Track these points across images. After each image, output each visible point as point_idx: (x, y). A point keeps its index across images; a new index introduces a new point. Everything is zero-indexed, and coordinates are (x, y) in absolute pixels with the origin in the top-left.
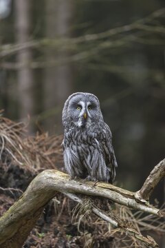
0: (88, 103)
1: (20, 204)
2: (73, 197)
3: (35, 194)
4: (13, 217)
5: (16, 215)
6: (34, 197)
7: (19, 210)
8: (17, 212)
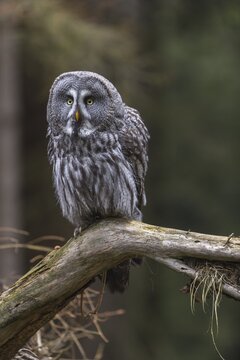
0: (84, 93)
1: (40, 283)
2: (177, 266)
3: (84, 263)
4: (20, 309)
5: (28, 304)
6: (79, 269)
7: (36, 296)
8: (30, 299)
